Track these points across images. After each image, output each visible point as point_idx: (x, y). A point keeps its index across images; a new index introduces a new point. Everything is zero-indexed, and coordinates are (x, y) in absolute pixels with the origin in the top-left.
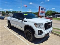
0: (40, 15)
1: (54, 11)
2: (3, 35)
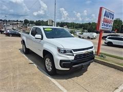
0: (101, 28)
2: (18, 71)
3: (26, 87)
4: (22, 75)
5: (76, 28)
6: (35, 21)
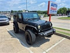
0: (50, 13)
1: (68, 8)
3: (6, 47)
4: (5, 41)
5: (41, 14)
6: (17, 11)
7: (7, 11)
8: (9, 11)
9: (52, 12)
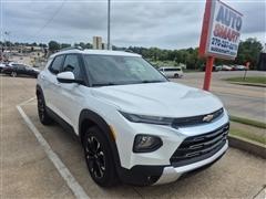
7: (35, 44)
8: (41, 45)
9: (220, 47)
